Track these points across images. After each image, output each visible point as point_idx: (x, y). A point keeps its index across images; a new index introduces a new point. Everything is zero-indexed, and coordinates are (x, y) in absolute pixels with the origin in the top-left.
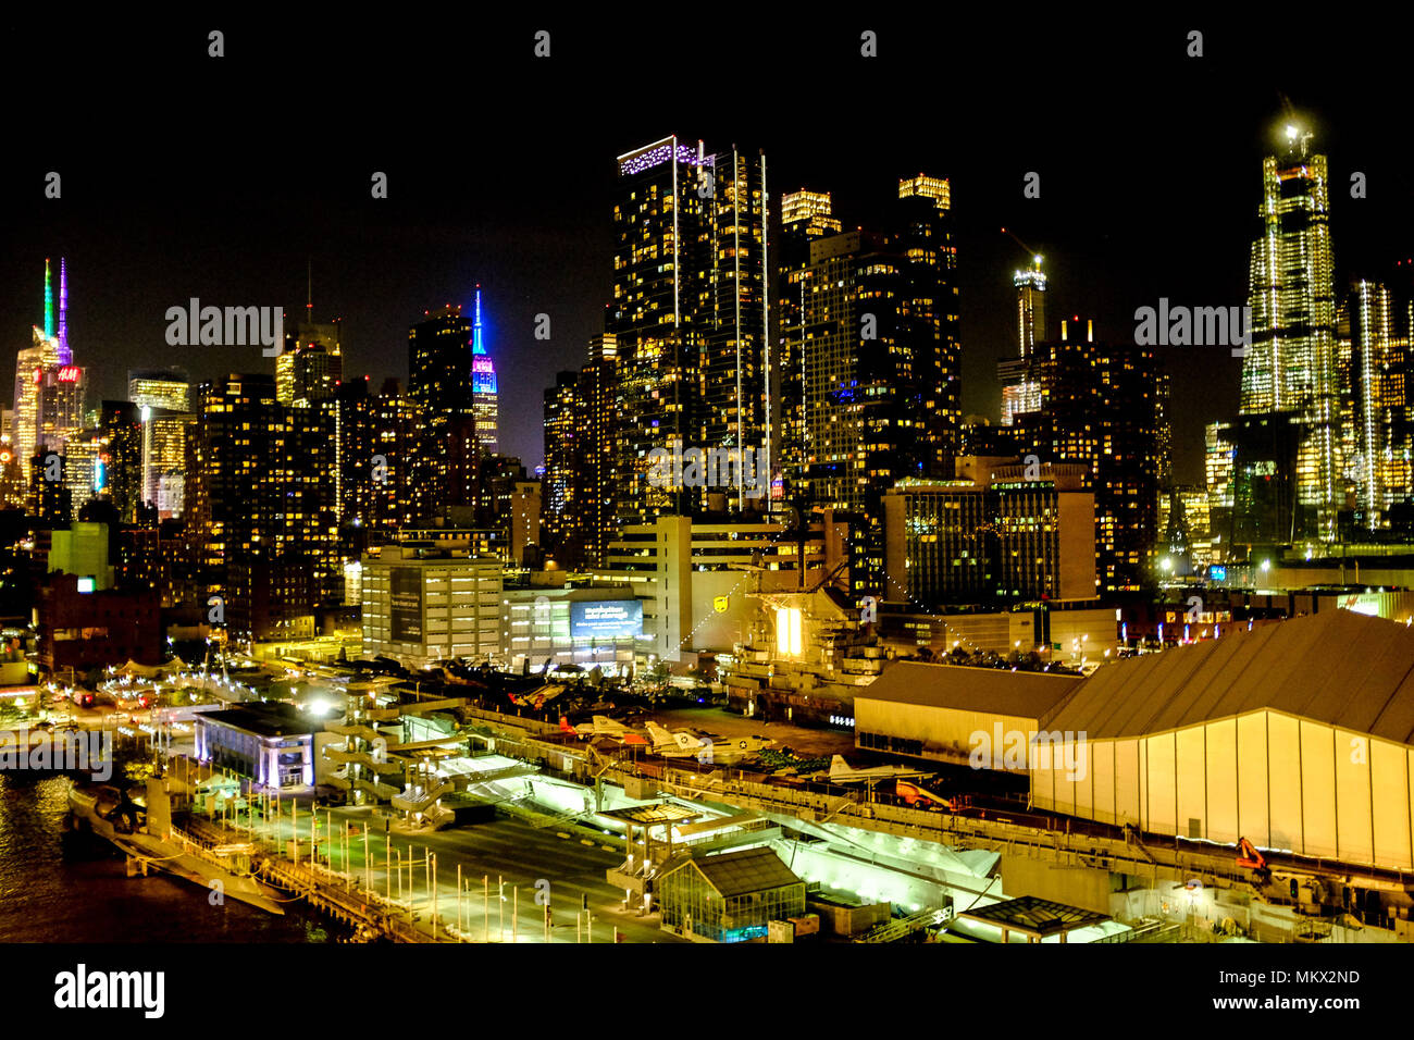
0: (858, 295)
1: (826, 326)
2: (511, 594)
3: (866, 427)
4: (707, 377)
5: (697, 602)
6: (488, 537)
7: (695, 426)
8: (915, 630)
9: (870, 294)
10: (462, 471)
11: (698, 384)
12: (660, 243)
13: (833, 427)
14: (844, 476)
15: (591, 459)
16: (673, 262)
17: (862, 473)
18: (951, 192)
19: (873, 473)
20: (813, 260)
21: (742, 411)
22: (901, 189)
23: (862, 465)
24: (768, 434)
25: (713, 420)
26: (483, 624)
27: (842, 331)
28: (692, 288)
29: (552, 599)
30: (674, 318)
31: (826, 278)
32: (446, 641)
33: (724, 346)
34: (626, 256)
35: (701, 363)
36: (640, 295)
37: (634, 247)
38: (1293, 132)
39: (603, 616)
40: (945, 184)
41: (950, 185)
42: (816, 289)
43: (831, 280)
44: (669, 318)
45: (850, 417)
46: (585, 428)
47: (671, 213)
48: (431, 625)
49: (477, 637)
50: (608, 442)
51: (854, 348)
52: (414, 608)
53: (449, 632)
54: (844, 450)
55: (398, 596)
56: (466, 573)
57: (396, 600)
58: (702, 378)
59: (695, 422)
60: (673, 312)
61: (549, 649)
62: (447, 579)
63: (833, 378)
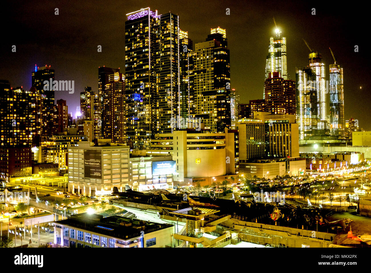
0: (214, 61)
1: (201, 71)
2: (132, 159)
3: (217, 103)
4: (159, 86)
5: (189, 160)
6: (81, 138)
7: (154, 102)
8: (250, 168)
9: (218, 60)
10: (62, 117)
11: (156, 89)
12: (144, 42)
13: (205, 103)
14: (209, 118)
15: (109, 113)
16: (148, 48)
17: (216, 118)
18: (226, 33)
19: (220, 117)
20: (196, 49)
21: (172, 97)
22: (212, 31)
23: (216, 115)
24: (179, 105)
25: (162, 100)
26: (123, 171)
27: (208, 72)
28: (154, 58)
29: (146, 161)
30: (149, 67)
31: (202, 55)
32: (110, 178)
33: (166, 76)
34: (130, 46)
35: (157, 82)
36: (135, 59)
37: (133, 43)
38: (277, 31)
39: (163, 167)
40: (224, 31)
41: (226, 31)
42: (198, 59)
43: (204, 55)
44: (147, 66)
45: (211, 100)
46: (107, 103)
47: (148, 32)
48: (105, 172)
49: (121, 176)
50: (116, 108)
51: (213, 77)
52: (98, 165)
53: (111, 174)
54: (209, 110)
55: (88, 161)
56: (117, 152)
57: (87, 162)
58: (157, 87)
59: (155, 101)
60: (148, 64)
61: (145, 179)
62: (110, 154)
63: (205, 87)
